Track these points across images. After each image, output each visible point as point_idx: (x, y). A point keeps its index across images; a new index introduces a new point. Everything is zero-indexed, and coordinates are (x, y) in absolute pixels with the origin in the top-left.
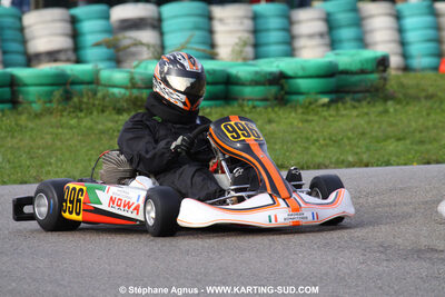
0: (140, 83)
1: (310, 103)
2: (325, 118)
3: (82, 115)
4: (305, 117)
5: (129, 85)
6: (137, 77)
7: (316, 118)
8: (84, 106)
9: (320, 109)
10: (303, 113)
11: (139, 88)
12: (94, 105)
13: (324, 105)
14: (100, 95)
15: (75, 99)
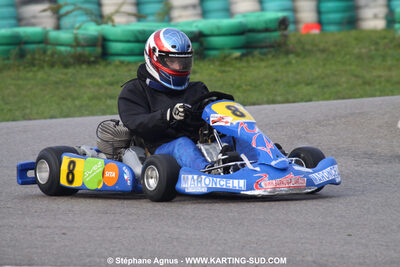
0: (82, 42)
1: (225, 57)
2: (239, 69)
3: (35, 69)
4: (223, 68)
5: (74, 44)
6: (80, 37)
7: (231, 69)
8: (36, 62)
9: (234, 62)
10: (221, 65)
11: (83, 46)
12: (44, 61)
13: (236, 59)
14: (49, 52)
15: (29, 56)
